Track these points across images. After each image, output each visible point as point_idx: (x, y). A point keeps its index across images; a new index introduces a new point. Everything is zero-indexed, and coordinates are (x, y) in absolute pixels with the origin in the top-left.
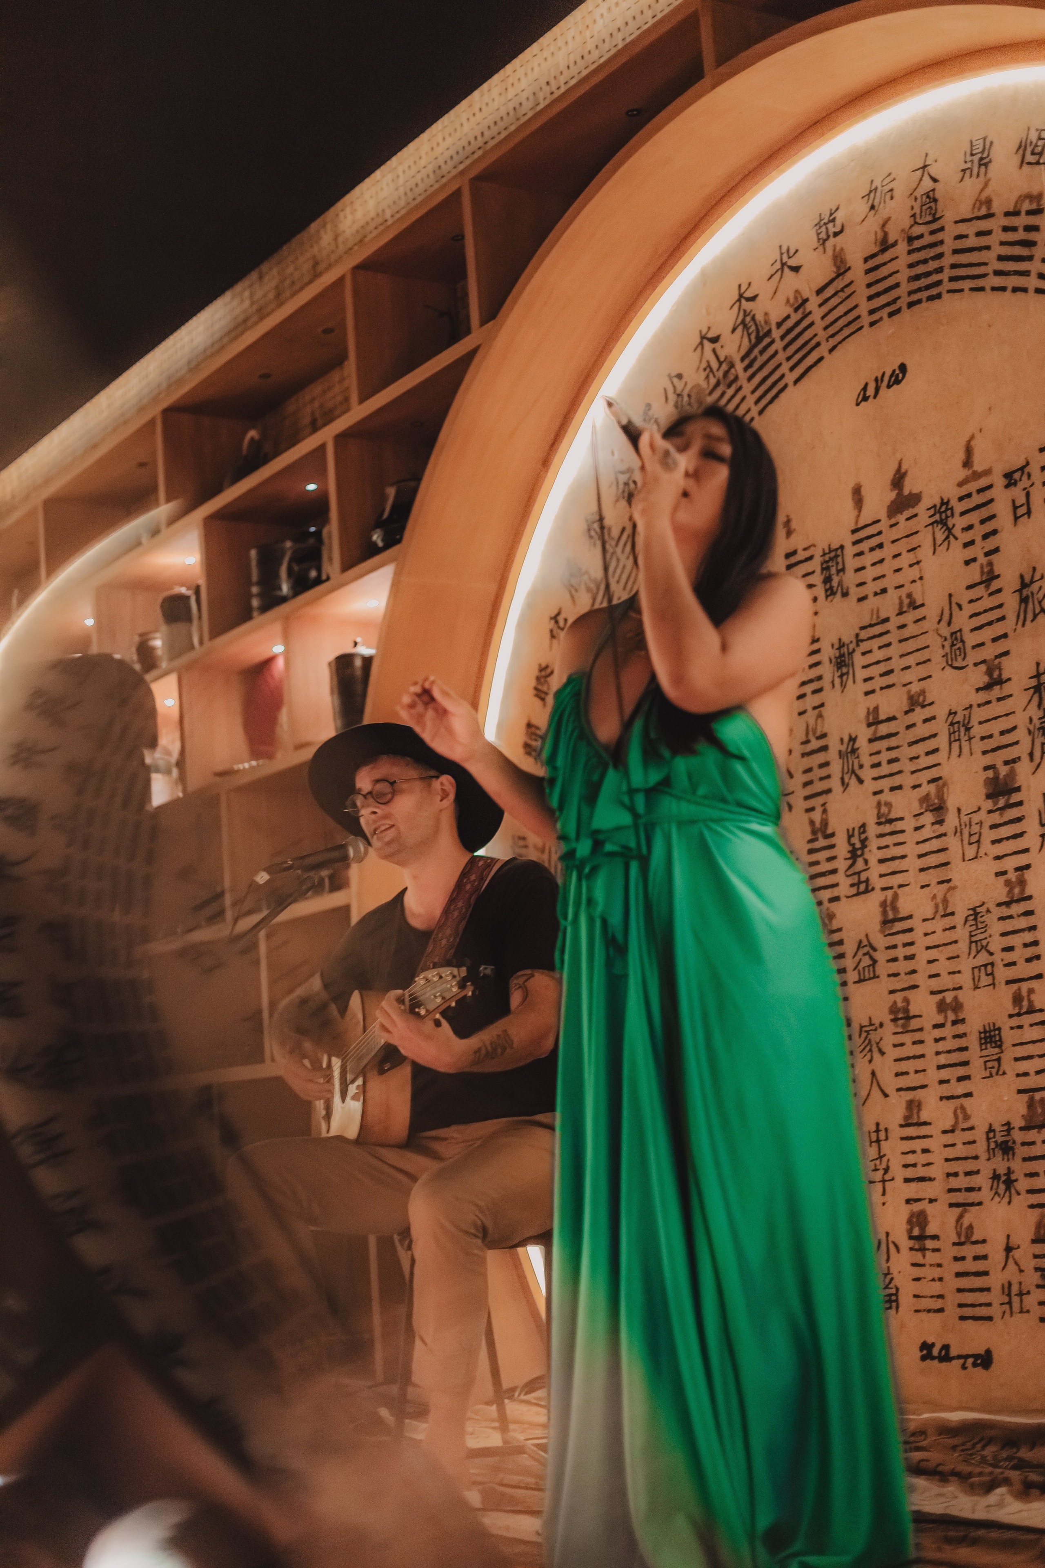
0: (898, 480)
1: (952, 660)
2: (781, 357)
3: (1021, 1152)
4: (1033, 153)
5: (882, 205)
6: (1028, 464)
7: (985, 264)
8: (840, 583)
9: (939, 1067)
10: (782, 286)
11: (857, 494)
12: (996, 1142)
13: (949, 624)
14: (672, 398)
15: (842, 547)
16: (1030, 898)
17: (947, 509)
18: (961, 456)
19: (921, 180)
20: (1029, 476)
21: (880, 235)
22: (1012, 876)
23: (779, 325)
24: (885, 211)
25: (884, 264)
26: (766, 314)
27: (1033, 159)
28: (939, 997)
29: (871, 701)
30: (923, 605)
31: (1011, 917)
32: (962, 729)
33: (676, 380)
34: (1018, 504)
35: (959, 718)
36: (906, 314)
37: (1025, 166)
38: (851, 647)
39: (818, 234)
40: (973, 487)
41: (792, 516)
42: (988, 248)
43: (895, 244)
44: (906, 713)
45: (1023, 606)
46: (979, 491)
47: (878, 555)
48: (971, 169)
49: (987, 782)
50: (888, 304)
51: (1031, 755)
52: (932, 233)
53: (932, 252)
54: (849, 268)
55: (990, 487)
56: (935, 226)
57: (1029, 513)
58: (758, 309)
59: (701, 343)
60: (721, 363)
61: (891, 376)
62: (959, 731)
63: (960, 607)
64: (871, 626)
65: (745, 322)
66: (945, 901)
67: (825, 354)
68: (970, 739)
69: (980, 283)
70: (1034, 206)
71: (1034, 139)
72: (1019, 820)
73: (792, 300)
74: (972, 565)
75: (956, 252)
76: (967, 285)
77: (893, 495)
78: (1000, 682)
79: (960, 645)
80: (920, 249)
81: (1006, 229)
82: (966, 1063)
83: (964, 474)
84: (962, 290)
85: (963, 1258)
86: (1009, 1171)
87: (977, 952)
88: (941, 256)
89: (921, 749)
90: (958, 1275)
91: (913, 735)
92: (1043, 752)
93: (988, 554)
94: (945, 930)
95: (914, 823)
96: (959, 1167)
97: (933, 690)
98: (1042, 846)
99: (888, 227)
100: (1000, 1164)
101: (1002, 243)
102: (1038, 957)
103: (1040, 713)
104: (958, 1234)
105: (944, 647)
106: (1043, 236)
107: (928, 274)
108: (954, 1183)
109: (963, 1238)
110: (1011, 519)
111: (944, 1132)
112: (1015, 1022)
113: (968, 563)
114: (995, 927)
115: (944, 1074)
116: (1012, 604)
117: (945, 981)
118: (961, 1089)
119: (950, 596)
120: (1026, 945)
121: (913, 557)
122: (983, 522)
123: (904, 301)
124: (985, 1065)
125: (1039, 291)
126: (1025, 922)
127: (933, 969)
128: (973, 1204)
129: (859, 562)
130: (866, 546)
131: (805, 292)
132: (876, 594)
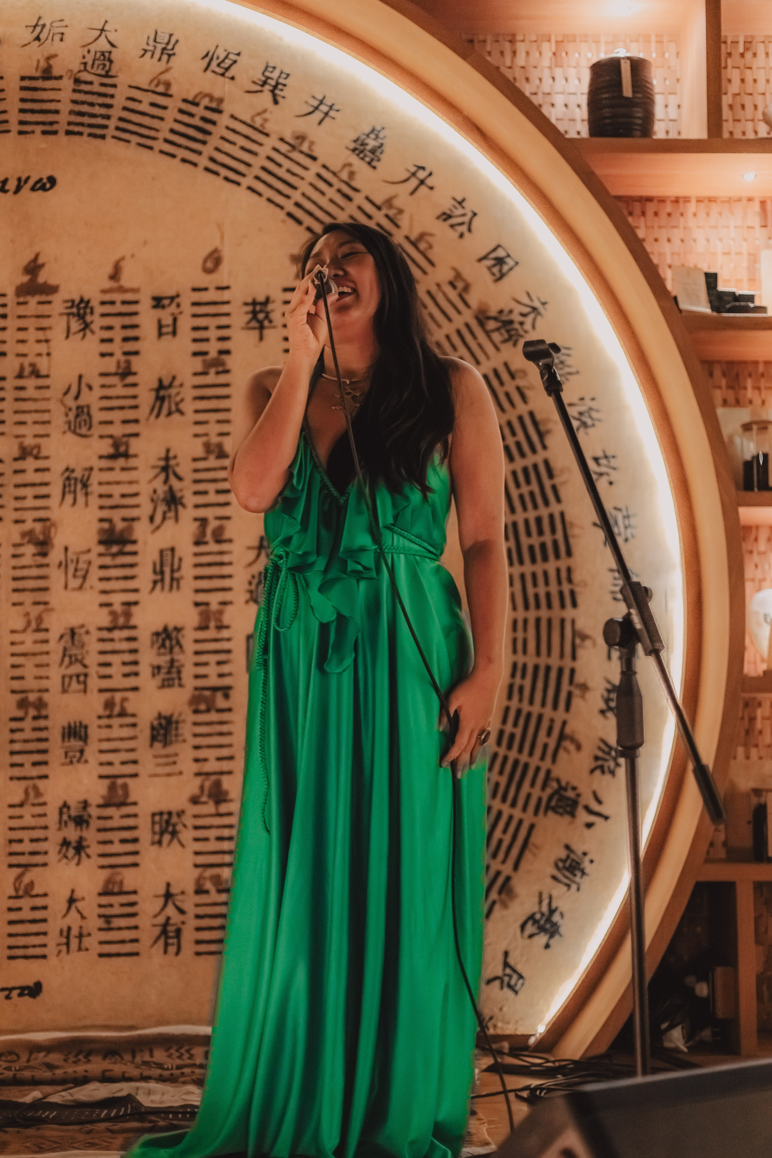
0: (33, 268)
1: (75, 427)
3: (95, 824)
5: (49, 41)
6: (178, 296)
7: (157, 130)
9: (12, 753)
12: (70, 817)
13: (77, 397)
16: (133, 627)
17: (86, 307)
18: (109, 269)
19: (97, 39)
20: (178, 305)
21: (43, 64)
22: (118, 608)
24: (50, 48)
25: (45, 90)
27: (220, 70)
28: (19, 697)
30: (47, 376)
31: (112, 640)
32: (79, 486)
34: (164, 322)
35: (78, 474)
36: (63, 138)
37: (209, 72)
40: (118, 297)
42: (162, 119)
43: (60, 78)
44: (16, 459)
45: (158, 404)
46: (124, 303)
48: (152, 52)
49: (101, 531)
50: (43, 123)
51: (152, 519)
52: (103, 85)
53: (101, 100)
54: (2, 78)
55: (136, 302)
56: (107, 81)
57: (174, 333)
61: (37, 183)
62: (75, 484)
63: (90, 388)
66: (40, 619)
68: (87, 494)
69: (149, 142)
70: (214, 105)
71: (222, 57)
72: (132, 566)
74: (107, 359)
75: (125, 109)
76: (135, 139)
77: (26, 279)
78: (126, 455)
79: (85, 417)
80: (86, 93)
81: (181, 111)
82: (45, 752)
83: (109, 284)
84: (128, 141)
85: (19, 909)
86: (81, 839)
87: (71, 663)
88: (109, 106)
89: (29, 492)
90: (11, 923)
91: (20, 479)
92: (164, 519)
93: (126, 353)
94: (36, 642)
95: (12, 551)
96: (26, 835)
97: (49, 447)
98: (153, 589)
99: (52, 62)
100: (72, 833)
101: (176, 121)
102: (136, 674)
103: (166, 488)
104: (16, 890)
105: (67, 415)
106: (219, 131)
107: (94, 116)
108: (17, 847)
109: (21, 893)
110: (154, 332)
111: (11, 806)
112: (104, 722)
113: (103, 355)
114: (93, 646)
115: (17, 759)
116: (146, 398)
117: (30, 683)
118: (35, 772)
119: (80, 377)
120: (124, 664)
121: (41, 335)
122: (124, 327)
123: (62, 127)
124: (66, 754)
125: (207, 169)
126: (125, 646)
127: (17, 672)
128: (36, 865)
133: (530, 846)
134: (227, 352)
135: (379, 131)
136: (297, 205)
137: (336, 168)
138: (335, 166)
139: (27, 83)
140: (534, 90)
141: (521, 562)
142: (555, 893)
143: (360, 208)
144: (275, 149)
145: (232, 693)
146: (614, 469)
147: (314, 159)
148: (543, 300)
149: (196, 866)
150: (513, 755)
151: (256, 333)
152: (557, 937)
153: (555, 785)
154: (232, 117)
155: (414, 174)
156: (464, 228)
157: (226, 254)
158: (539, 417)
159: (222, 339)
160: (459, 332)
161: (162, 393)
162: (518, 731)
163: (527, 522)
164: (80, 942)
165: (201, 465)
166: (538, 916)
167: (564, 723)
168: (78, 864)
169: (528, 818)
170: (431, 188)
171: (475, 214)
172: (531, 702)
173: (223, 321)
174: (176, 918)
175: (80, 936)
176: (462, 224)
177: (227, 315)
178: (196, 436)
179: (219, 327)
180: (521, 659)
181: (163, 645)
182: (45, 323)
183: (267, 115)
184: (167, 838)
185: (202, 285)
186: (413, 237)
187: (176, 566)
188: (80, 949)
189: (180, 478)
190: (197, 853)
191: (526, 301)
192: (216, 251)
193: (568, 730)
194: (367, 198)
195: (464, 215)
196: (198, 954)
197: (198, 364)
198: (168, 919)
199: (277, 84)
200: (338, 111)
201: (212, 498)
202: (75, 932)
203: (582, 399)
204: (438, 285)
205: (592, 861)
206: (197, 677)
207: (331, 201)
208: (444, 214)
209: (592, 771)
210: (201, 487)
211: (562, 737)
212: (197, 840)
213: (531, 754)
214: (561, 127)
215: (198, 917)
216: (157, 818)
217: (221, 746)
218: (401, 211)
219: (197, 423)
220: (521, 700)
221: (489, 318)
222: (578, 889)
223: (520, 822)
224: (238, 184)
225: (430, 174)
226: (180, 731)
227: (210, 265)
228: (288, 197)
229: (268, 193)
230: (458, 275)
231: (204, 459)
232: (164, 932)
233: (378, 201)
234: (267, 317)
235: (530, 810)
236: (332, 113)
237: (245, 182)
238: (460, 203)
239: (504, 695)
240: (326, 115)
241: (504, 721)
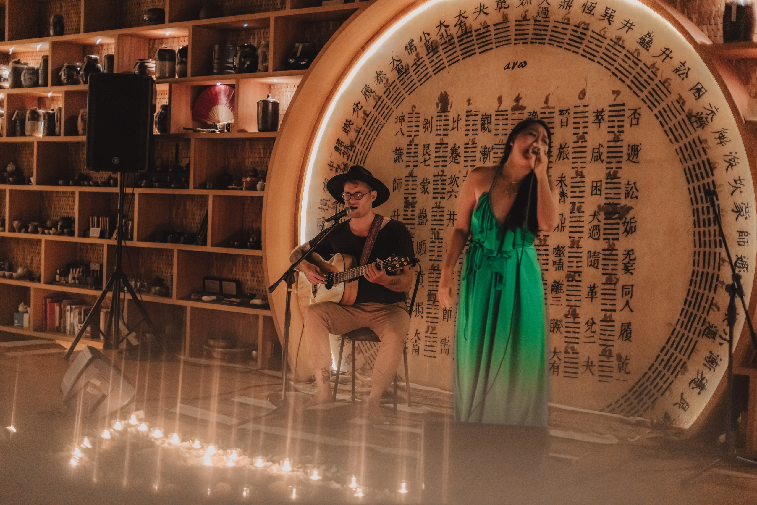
0: (518, 99)
2: (475, 42)
4: (588, 9)
5: (526, 4)
6: (569, 109)
7: (564, 39)
8: (488, 127)
10: (479, 18)
11: (500, 100)
14: (424, 41)
15: (491, 115)
16: (547, 245)
18: (544, 99)
19: (543, 2)
20: (569, 113)
21: (523, 14)
22: (542, 237)
23: (476, 31)
24: (526, 7)
25: (524, 25)
26: (471, 25)
27: (588, 11)
33: (426, 35)
34: (563, 121)
36: (530, 45)
37: (584, 12)
38: (489, 150)
39: (497, 5)
40: (547, 111)
41: (471, 98)
42: (566, 34)
43: (529, 20)
45: (560, 155)
46: (549, 113)
47: (505, 122)
48: (563, 6)
50: (523, 39)
52: (545, 21)
53: (544, 28)
54: (509, 22)
55: (553, 113)
56: (546, 19)
57: (567, 125)
58: (468, 22)
59: (440, 26)
60: (448, 36)
61: (520, 64)
64: (499, 144)
65: (460, 24)
67: (494, 48)
69: (561, 45)
70: (586, 27)
71: (590, 6)
73: (483, 24)
75: (553, 31)
76: (556, 44)
77: (515, 104)
80: (539, 25)
81: (573, 30)
83: (544, 105)
84: (553, 45)
88: (547, 30)
99: (527, 13)
101: (571, 35)
102: (547, 264)
103: (561, 189)
106: (588, 38)
107: (541, 35)
110: (559, 125)
116: (556, 152)
120: (543, 260)
123: (530, 40)
125: (582, 55)
126: (544, 253)
129: (497, 122)
130: (501, 118)
131: (489, 24)
132: (502, 135)
133: (695, 349)
134: (586, 133)
135: (650, 34)
136: (616, 68)
137: (632, 51)
138: (632, 50)
139: (518, 23)
141: (699, 226)
142: (704, 371)
143: (641, 69)
144: (609, 45)
145: (582, 274)
146: (743, 185)
147: (623, 47)
148: (717, 108)
149: (566, 342)
150: (690, 310)
151: (597, 125)
152: (704, 390)
153: (707, 325)
154: (593, 31)
155: (664, 52)
156: (684, 76)
157: (588, 91)
158: (711, 161)
159: (584, 127)
160: (679, 123)
161: (561, 150)
162: (693, 300)
163: (703, 208)
165: (574, 180)
166: (696, 380)
167: (713, 298)
169: (695, 338)
170: (671, 58)
171: (689, 69)
172: (700, 288)
173: (585, 120)
174: (558, 362)
176: (684, 73)
177: (587, 117)
178: (573, 168)
179: (584, 122)
180: (696, 269)
181: (557, 253)
183: (606, 30)
184: (555, 330)
185: (578, 105)
186: (662, 80)
187: (563, 221)
189: (566, 186)
190: (566, 337)
191: (709, 108)
192: (584, 90)
193: (714, 301)
194: (644, 64)
195: (685, 69)
196: (565, 376)
197: (575, 138)
198: (555, 361)
199: (611, 15)
200: (634, 26)
201: (578, 194)
203: (731, 153)
204: (672, 102)
205: (721, 360)
206: (569, 267)
207: (630, 66)
208: (676, 69)
209: (724, 321)
210: (574, 189)
211: (712, 304)
212: (566, 332)
213: (698, 310)
215: (565, 362)
216: (552, 322)
217: (577, 295)
218: (658, 69)
219: (573, 163)
220: (695, 287)
221: (693, 116)
222: (714, 371)
223: (692, 339)
224: (594, 61)
225: (671, 52)
226: (562, 288)
227: (581, 96)
228: (613, 65)
229: (605, 64)
230: (681, 97)
231: (576, 178)
232: (553, 366)
233: (649, 65)
234: (602, 118)
235: (696, 334)
236: (632, 27)
237: (596, 59)
238: (683, 64)
239: (689, 284)
240: (630, 28)
241: (688, 295)
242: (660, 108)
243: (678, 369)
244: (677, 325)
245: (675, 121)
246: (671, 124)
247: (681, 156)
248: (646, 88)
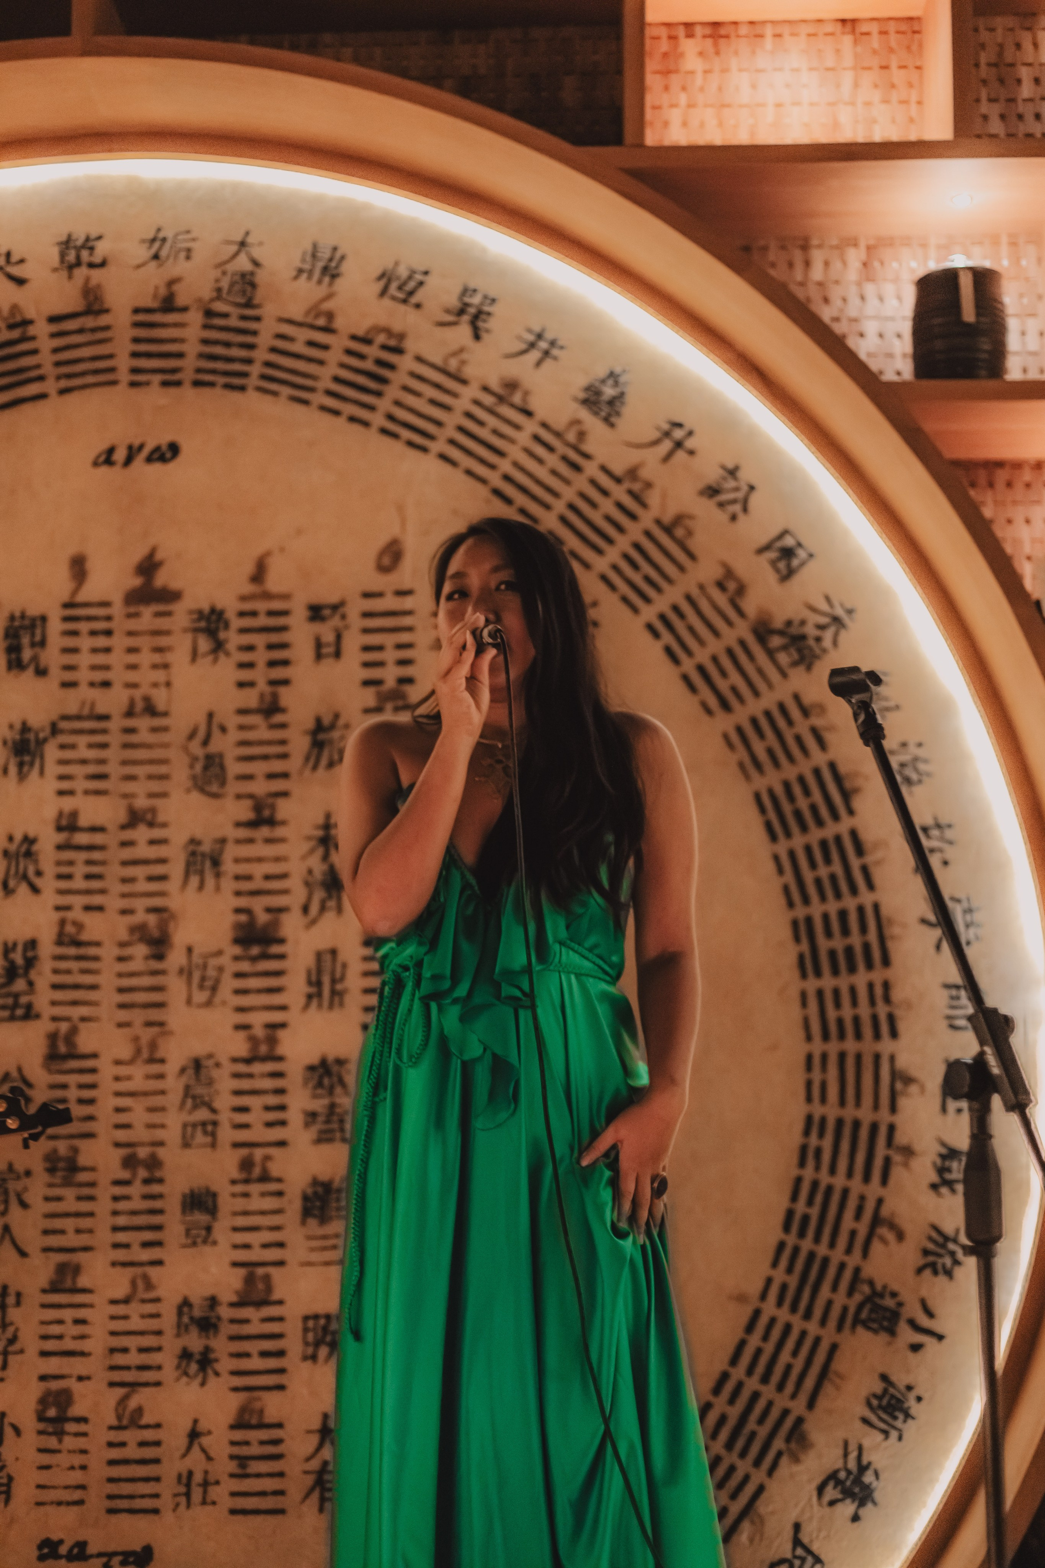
0: (148, 567)
1: (203, 783)
3: (229, 1329)
5: (171, 260)
6: (344, 603)
7: (316, 378)
8: (35, 657)
9: (116, 1229)
11: (78, 568)
12: (191, 1317)
13: (206, 742)
15: (44, 619)
16: (280, 1058)
17: (218, 620)
18: (249, 568)
19: (235, 255)
20: (343, 617)
21: (163, 291)
22: (259, 1032)
24: (173, 269)
25: (165, 325)
27: (401, 295)
28: (124, 1152)
29: (68, 804)
30: (166, 714)
31: (251, 1076)
32: (208, 864)
34: (324, 640)
35: (206, 848)
36: (189, 391)
37: (386, 297)
38: (42, 735)
39: (63, 254)
42: (322, 363)
43: (186, 309)
44: (123, 827)
45: (315, 751)
46: (270, 613)
47: (101, 642)
48: (310, 273)
49: (238, 926)
50: (163, 371)
51: (305, 909)
52: (244, 318)
53: (239, 339)
54: (106, 311)
55: (286, 613)
56: (249, 312)
57: (337, 654)
61: (154, 451)
62: (203, 863)
64: (78, 717)
66: (153, 1045)
67: (52, 394)
68: (218, 875)
69: (304, 395)
70: (392, 343)
71: (404, 277)
72: (278, 973)
74: (247, 690)
75: (274, 350)
76: (286, 391)
77: (137, 582)
78: (271, 822)
79: (216, 769)
80: (221, 329)
81: (349, 352)
82: (158, 1228)
83: (249, 588)
84: (276, 394)
85: (123, 1444)
86: (207, 1350)
87: (195, 1107)
88: (252, 347)
89: (139, 872)
90: (112, 1463)
91: (127, 853)
92: (323, 908)
93: (273, 683)
94: (148, 1077)
95: (116, 952)
96: (132, 1342)
97: (168, 810)
98: (307, 1006)
99: (176, 288)
100: (195, 1342)
101: (341, 365)
102: (284, 1123)
103: (325, 867)
104: (119, 1417)
105: (192, 766)
106: (400, 378)
107: (229, 360)
108: (120, 1359)
109: (125, 1422)
110: (311, 653)
111: (114, 1302)
112: (239, 1188)
113: (241, 685)
114: (225, 1084)
115: (122, 1237)
116: (299, 744)
117: (139, 1133)
118: (146, 1255)
119: (210, 716)
120: (267, 1108)
121: (157, 658)
122: (271, 647)
123: (188, 376)
124: (188, 1232)
125: (384, 431)
126: (268, 1084)
127: (123, 1118)
128: (146, 1384)
129: (70, 642)
130: (84, 627)
131: (30, 313)
132: (92, 684)
133: (831, 1375)
134: (410, 680)
135: (618, 376)
136: (507, 478)
137: (559, 427)
138: (559, 421)
139: (141, 317)
140: (835, 314)
141: (819, 974)
142: (866, 1443)
143: (592, 481)
144: (477, 402)
146: (949, 843)
147: (528, 413)
148: (849, 606)
150: (808, 1245)
152: (870, 1505)
153: (867, 1289)
154: (419, 359)
155: (668, 434)
156: (737, 508)
157: (408, 548)
158: (843, 769)
159: (403, 663)
160: (731, 652)
161: (321, 736)
162: (815, 1213)
163: (826, 915)
164: (205, 1492)
166: (842, 1475)
167: (880, 1200)
168: (203, 1384)
169: (829, 1335)
170: (691, 453)
171: (752, 488)
172: (834, 1171)
173: (405, 638)
175: (205, 1484)
176: (734, 501)
177: (410, 629)
179: (400, 647)
180: (818, 1110)
181: (320, 1084)
182: (163, 641)
183: (465, 356)
184: (323, 1351)
185: (375, 588)
186: (667, 519)
187: (338, 975)
188: (204, 1502)
191: (824, 606)
192: (395, 541)
193: (886, 1212)
194: (603, 467)
195: (737, 489)
197: (369, 697)
199: (480, 311)
200: (561, 347)
202: (198, 1478)
203: (906, 744)
204: (702, 587)
205: (919, 1399)
207: (554, 472)
208: (711, 487)
209: (920, 1271)
211: (877, 1221)
213: (833, 1245)
214: (874, 366)
216: (311, 1324)
218: (649, 485)
220: (818, 1168)
221: (773, 631)
222: (900, 1438)
223: (817, 1341)
224: (425, 449)
225: (690, 433)
227: (386, 561)
228: (492, 467)
229: (467, 462)
230: (730, 572)
232: (319, 1482)
233: (618, 469)
235: (832, 1323)
236: (555, 352)
237: (436, 447)
238: (733, 472)
239: (795, 1160)
240: (546, 353)
241: (794, 1197)
242: (662, 604)
243: (778, 1444)
244: (763, 1296)
245: (715, 646)
246: (702, 656)
247: (742, 753)
248: (610, 541)
